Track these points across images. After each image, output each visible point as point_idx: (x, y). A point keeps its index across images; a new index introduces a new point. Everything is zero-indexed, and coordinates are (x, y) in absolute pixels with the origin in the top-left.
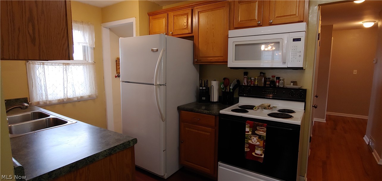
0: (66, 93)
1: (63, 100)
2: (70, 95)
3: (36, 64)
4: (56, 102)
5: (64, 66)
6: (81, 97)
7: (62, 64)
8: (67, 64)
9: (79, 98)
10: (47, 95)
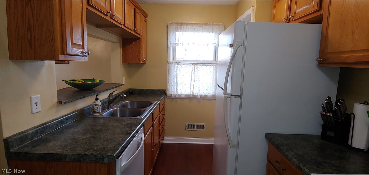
0: (192, 90)
1: (189, 95)
2: (196, 92)
3: (173, 64)
4: (184, 96)
5: (194, 66)
6: (205, 96)
7: (192, 64)
8: (196, 64)
9: (203, 96)
10: (177, 89)
